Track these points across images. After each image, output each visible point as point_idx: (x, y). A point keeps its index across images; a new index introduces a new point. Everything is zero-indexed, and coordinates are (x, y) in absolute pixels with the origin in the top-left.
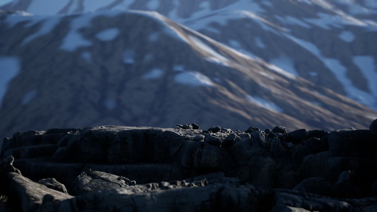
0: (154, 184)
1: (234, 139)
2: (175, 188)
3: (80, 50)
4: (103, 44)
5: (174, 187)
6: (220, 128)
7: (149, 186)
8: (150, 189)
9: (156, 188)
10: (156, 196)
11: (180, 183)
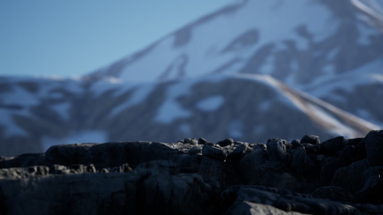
0: (42, 168)
1: (244, 152)
2: (72, 174)
3: (178, 122)
4: (205, 115)
5: (72, 172)
6: (232, 141)
7: (32, 170)
8: (33, 174)
9: (43, 173)
10: (37, 182)
11: (84, 168)
